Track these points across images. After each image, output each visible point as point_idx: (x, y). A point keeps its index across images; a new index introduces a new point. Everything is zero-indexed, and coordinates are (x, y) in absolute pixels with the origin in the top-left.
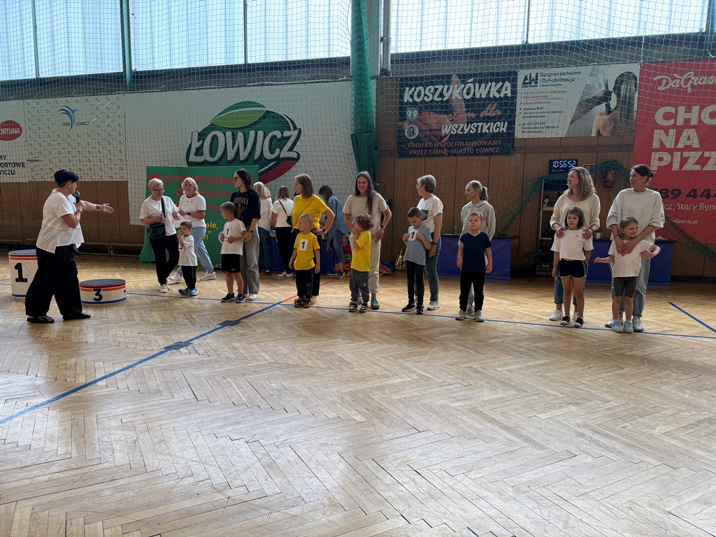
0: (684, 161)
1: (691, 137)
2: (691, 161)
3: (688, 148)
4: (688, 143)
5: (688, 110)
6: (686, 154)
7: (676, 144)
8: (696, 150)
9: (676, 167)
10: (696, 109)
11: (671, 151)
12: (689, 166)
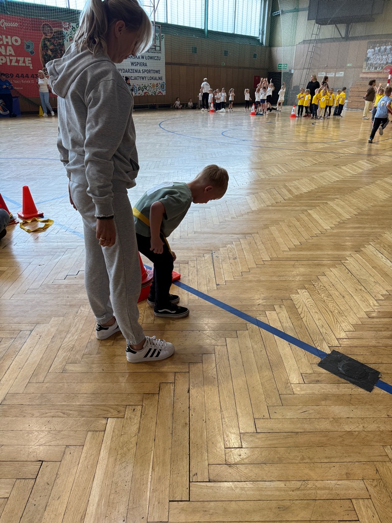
0: (11, 61)
1: (10, 51)
2: (14, 61)
3: (11, 55)
4: (10, 53)
5: (7, 38)
6: (11, 58)
7: (6, 53)
8: (14, 56)
9: (8, 63)
10: (9, 37)
11: (5, 56)
12: (14, 64)
